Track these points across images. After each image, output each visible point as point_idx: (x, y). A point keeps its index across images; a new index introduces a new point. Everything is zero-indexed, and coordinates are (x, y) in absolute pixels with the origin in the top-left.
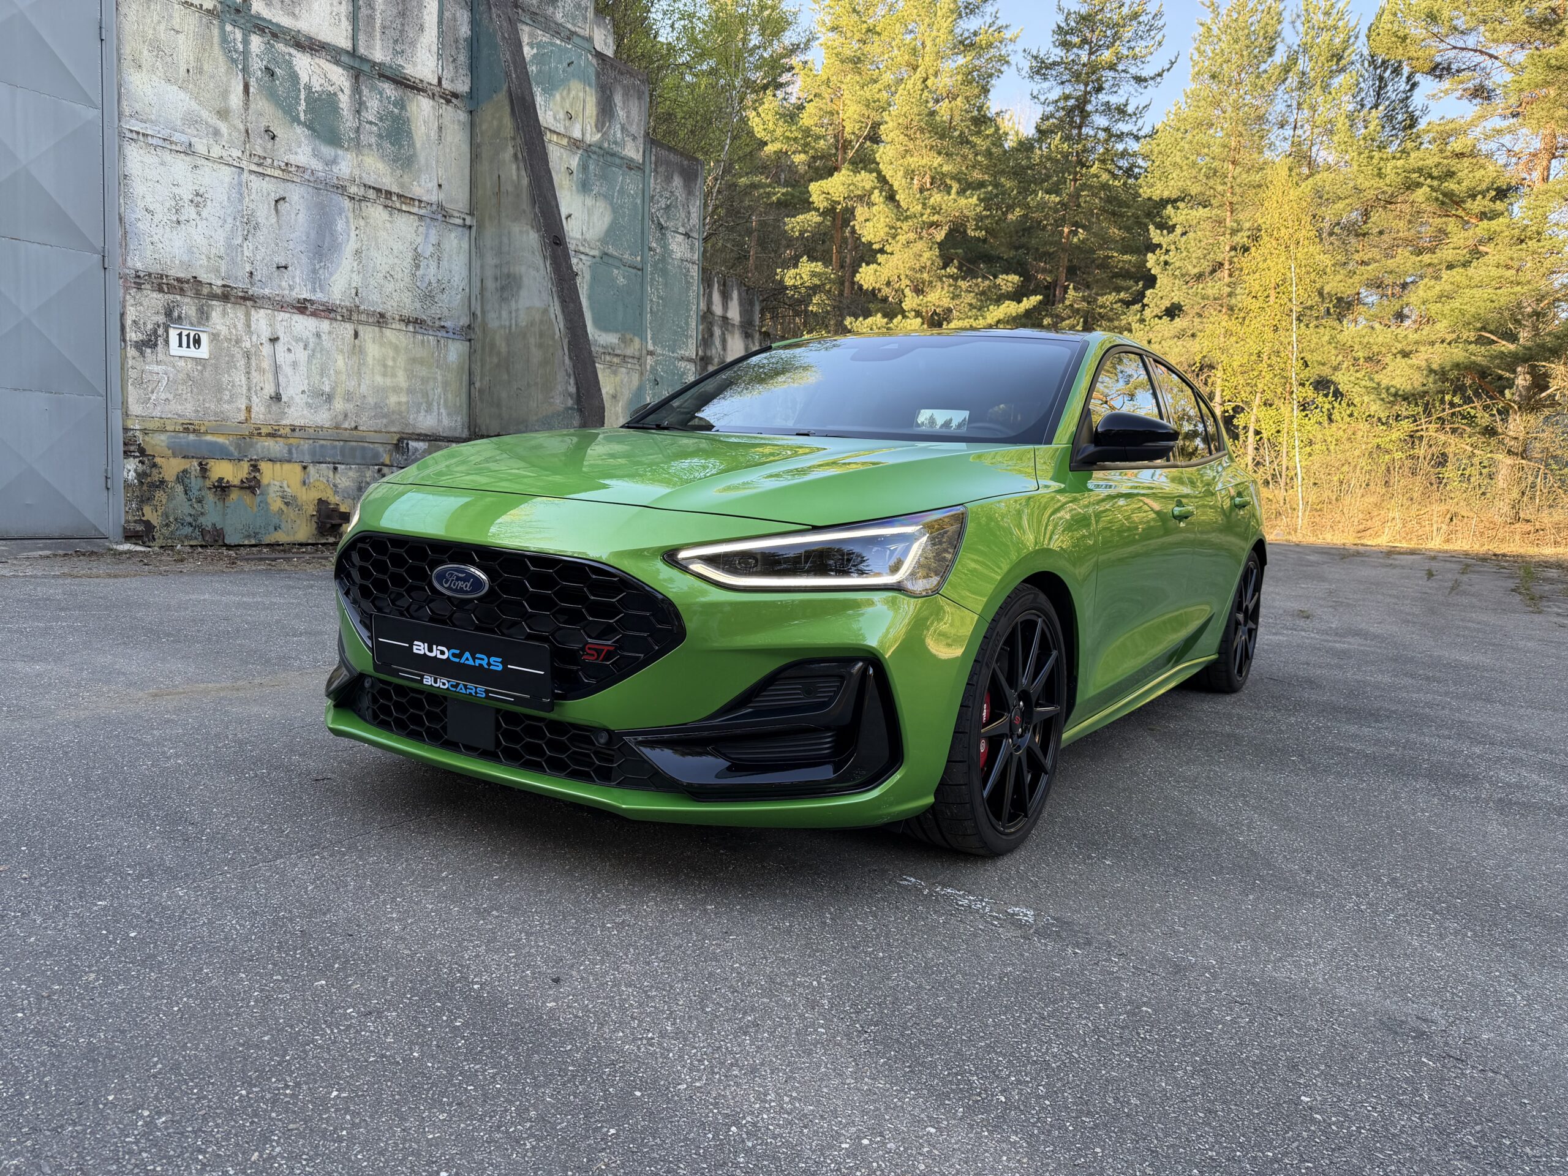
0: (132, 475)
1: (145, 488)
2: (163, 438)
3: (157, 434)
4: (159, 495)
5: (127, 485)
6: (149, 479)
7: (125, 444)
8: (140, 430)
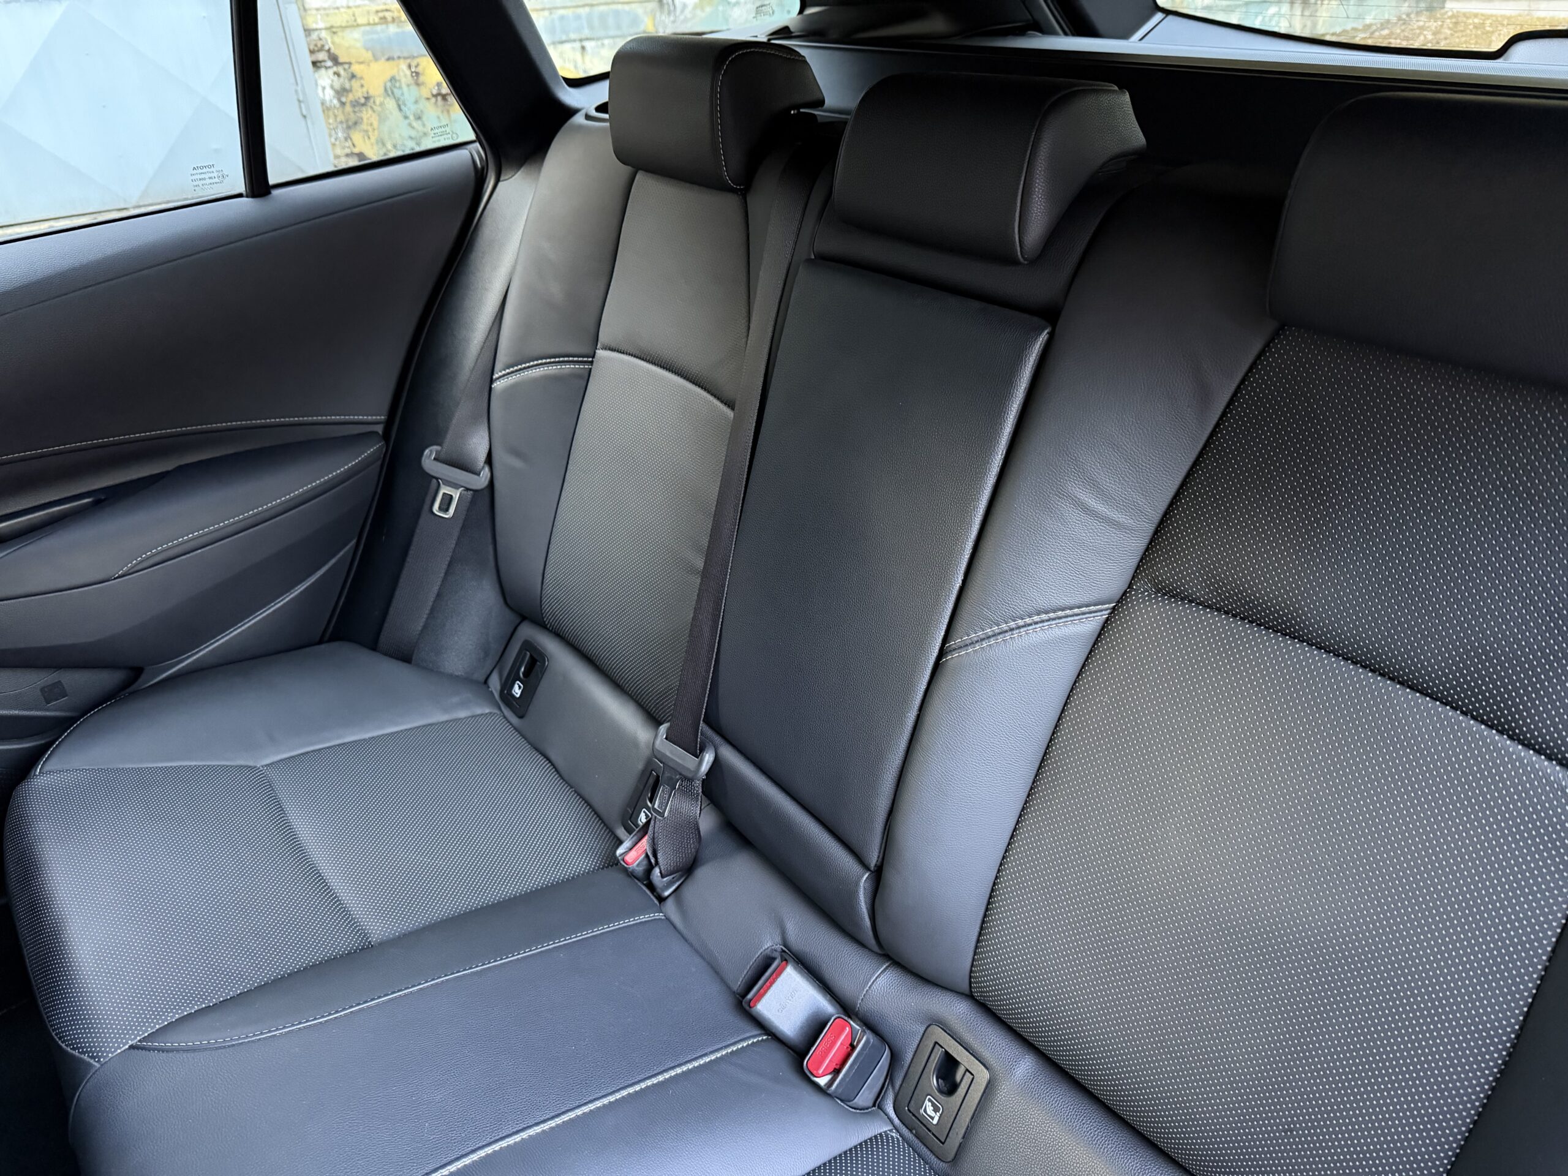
0: (329, 94)
1: (348, 108)
2: (356, 34)
3: (348, 31)
4: (366, 114)
5: (326, 109)
6: (351, 97)
7: (312, 52)
8: (326, 29)
